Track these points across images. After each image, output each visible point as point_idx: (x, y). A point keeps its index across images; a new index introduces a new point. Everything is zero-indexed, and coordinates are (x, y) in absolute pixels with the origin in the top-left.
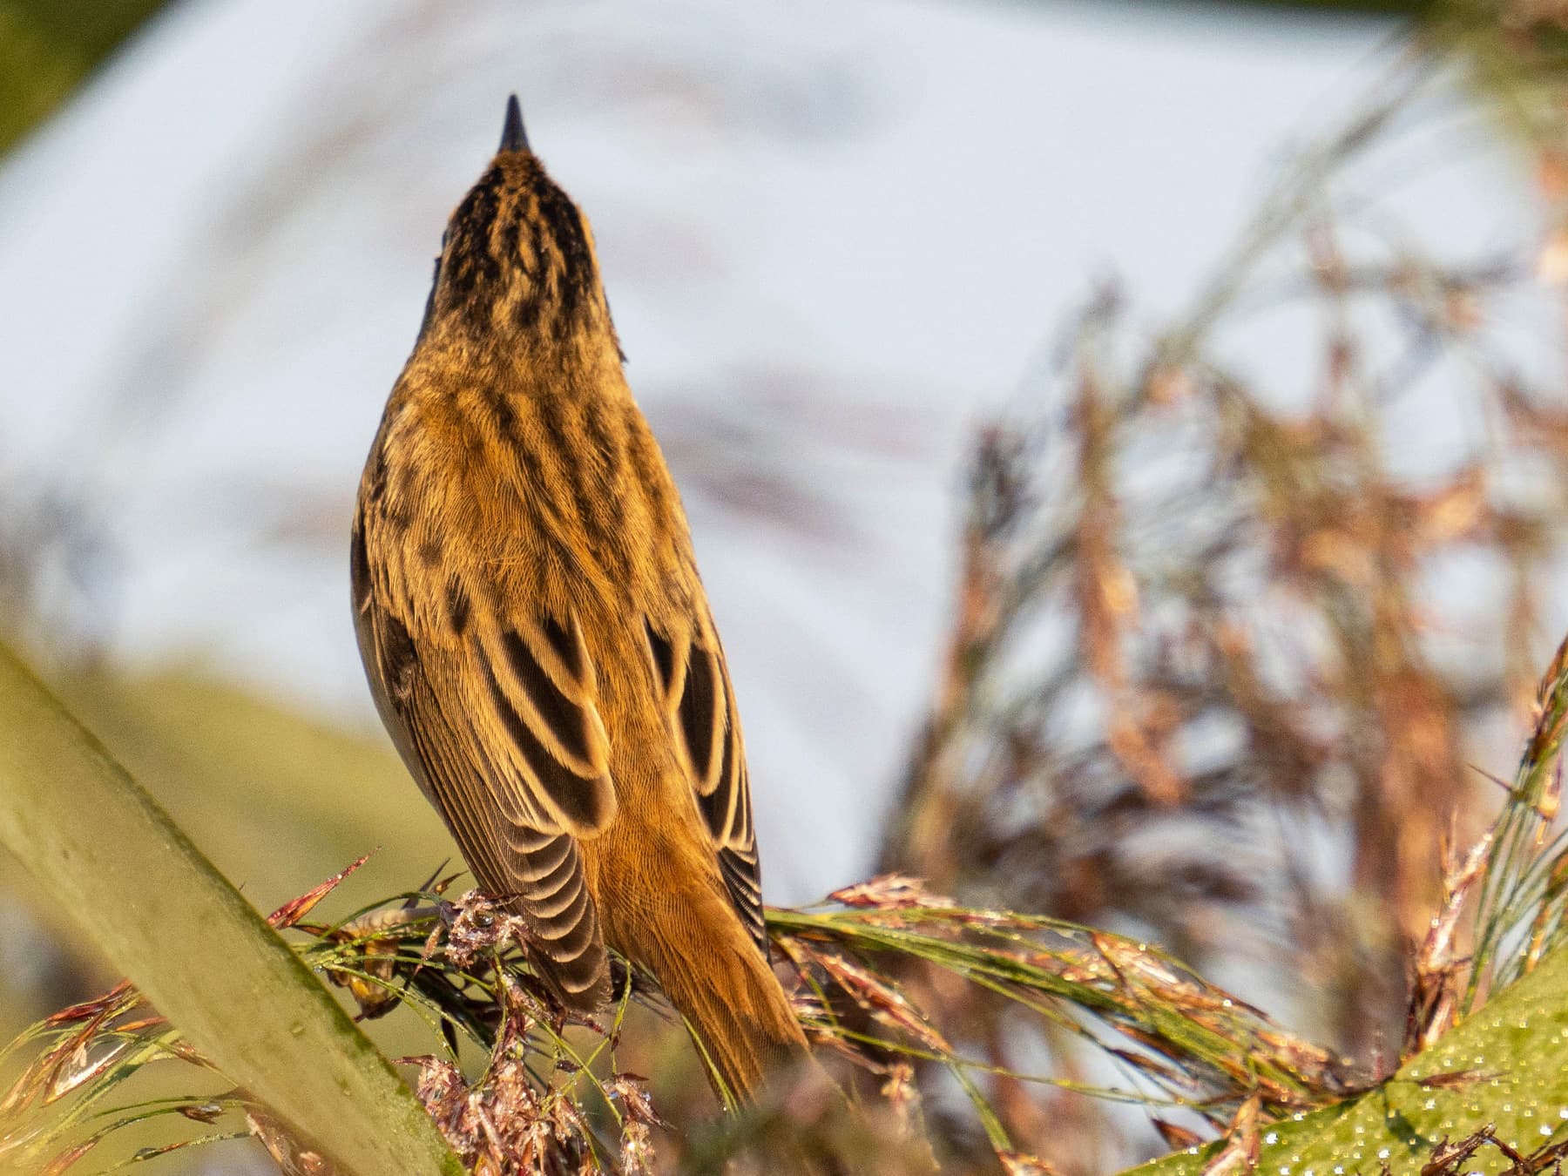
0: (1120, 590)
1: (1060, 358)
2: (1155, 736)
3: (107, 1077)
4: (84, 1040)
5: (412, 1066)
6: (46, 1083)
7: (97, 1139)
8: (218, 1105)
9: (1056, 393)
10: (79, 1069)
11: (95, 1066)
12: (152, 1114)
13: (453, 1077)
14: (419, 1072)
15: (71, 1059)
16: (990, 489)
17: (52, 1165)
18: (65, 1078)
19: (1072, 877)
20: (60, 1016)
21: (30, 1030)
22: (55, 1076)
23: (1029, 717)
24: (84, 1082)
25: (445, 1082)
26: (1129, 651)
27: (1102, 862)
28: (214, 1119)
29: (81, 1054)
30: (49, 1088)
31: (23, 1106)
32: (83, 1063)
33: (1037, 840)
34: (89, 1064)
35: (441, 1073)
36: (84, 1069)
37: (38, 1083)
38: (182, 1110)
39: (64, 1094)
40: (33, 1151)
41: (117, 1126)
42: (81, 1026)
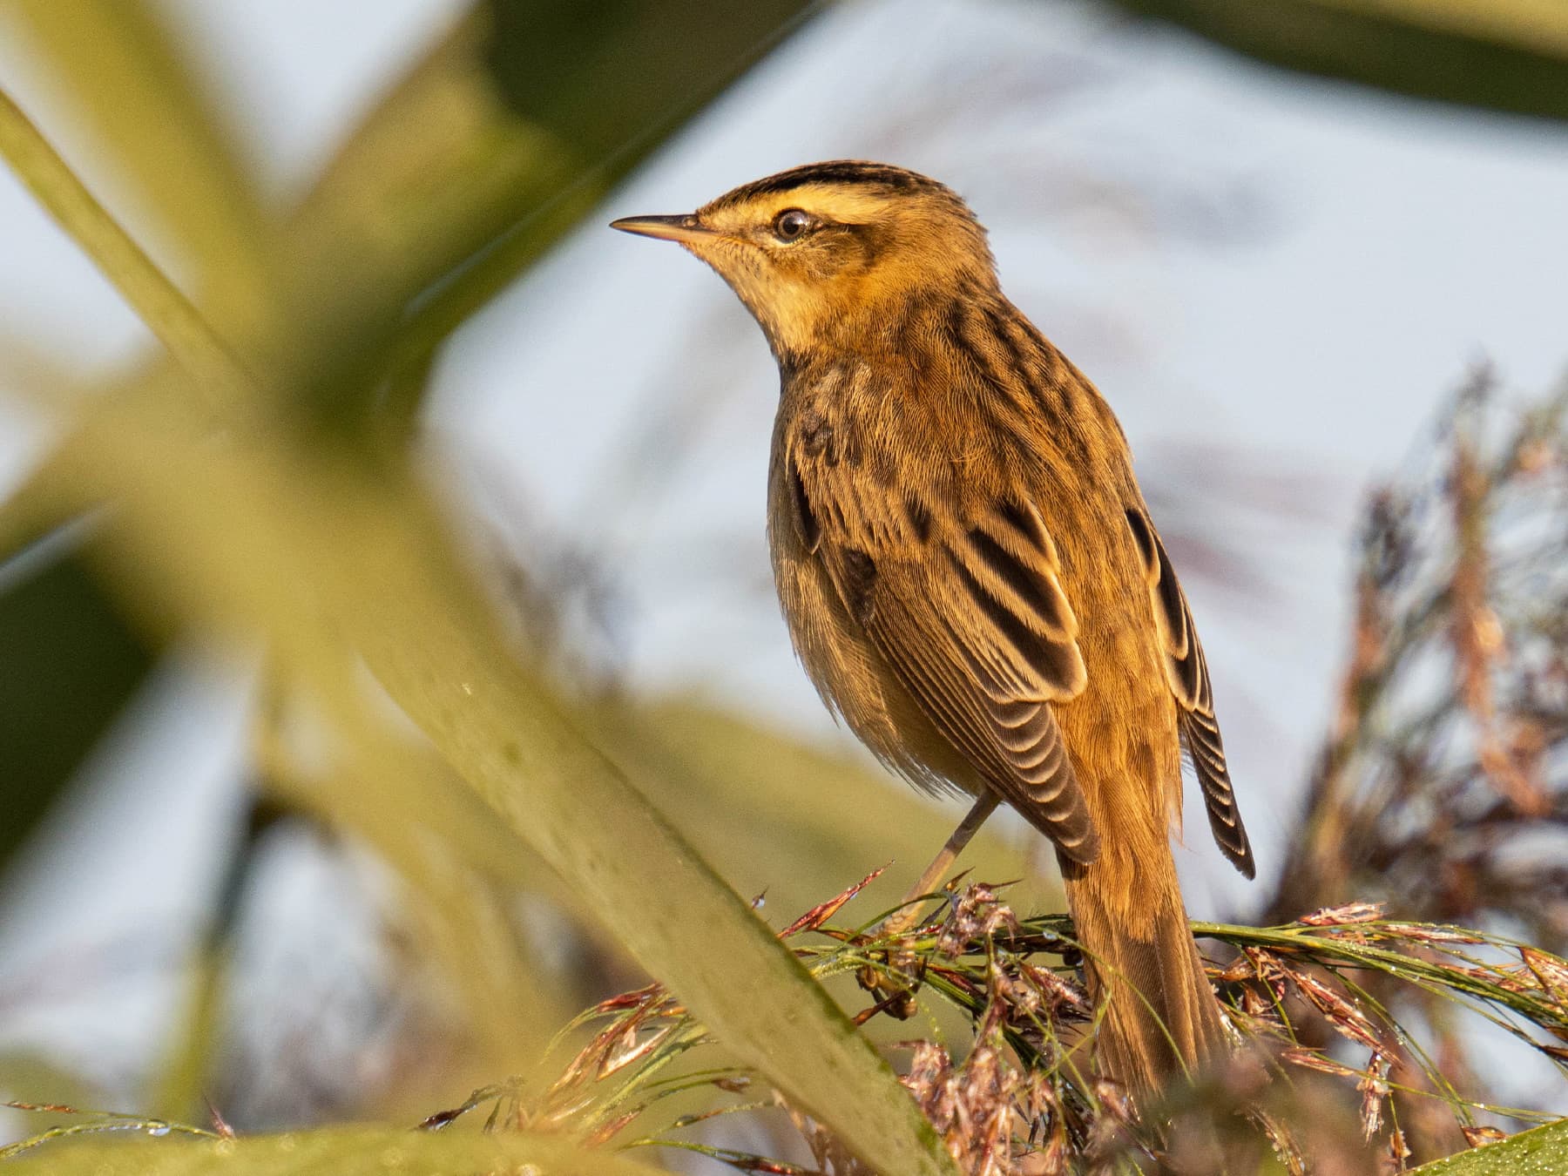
0: (1490, 631)
1: (1443, 430)
2: (1523, 757)
3: (655, 1055)
4: (634, 1024)
5: (907, 1049)
6: (599, 1061)
7: (642, 1107)
8: (747, 1076)
9: (1438, 462)
10: (628, 1049)
11: (643, 1047)
12: (692, 1085)
13: (942, 1059)
14: (913, 1055)
15: (622, 1041)
16: (1380, 545)
17: (604, 1130)
18: (616, 1058)
19: (1451, 879)
20: (610, 1002)
21: (584, 1013)
22: (608, 1055)
23: (1416, 741)
24: (632, 1061)
25: (936, 1064)
26: (1500, 684)
27: (1478, 865)
28: (744, 1089)
29: (630, 1037)
30: (602, 1065)
31: (579, 1081)
32: (632, 1044)
33: (1423, 848)
34: (638, 1044)
35: (932, 1055)
36: (632, 1049)
37: (592, 1061)
38: (717, 1082)
39: (615, 1071)
40: (590, 1120)
41: (660, 1096)
42: (628, 1012)
